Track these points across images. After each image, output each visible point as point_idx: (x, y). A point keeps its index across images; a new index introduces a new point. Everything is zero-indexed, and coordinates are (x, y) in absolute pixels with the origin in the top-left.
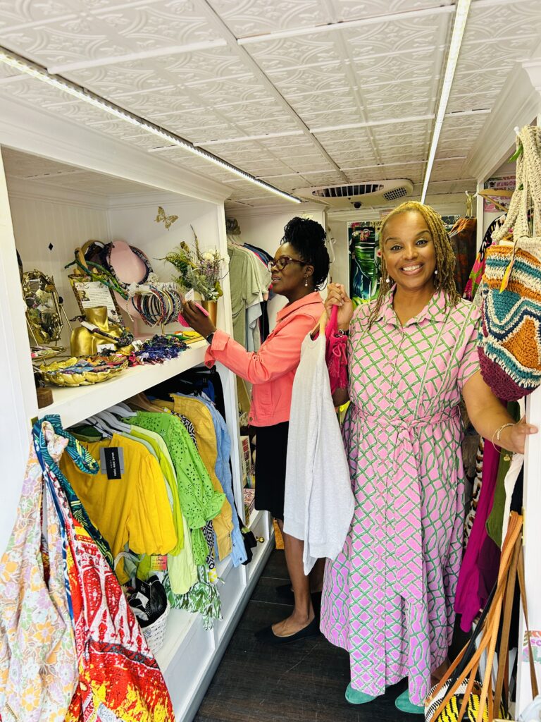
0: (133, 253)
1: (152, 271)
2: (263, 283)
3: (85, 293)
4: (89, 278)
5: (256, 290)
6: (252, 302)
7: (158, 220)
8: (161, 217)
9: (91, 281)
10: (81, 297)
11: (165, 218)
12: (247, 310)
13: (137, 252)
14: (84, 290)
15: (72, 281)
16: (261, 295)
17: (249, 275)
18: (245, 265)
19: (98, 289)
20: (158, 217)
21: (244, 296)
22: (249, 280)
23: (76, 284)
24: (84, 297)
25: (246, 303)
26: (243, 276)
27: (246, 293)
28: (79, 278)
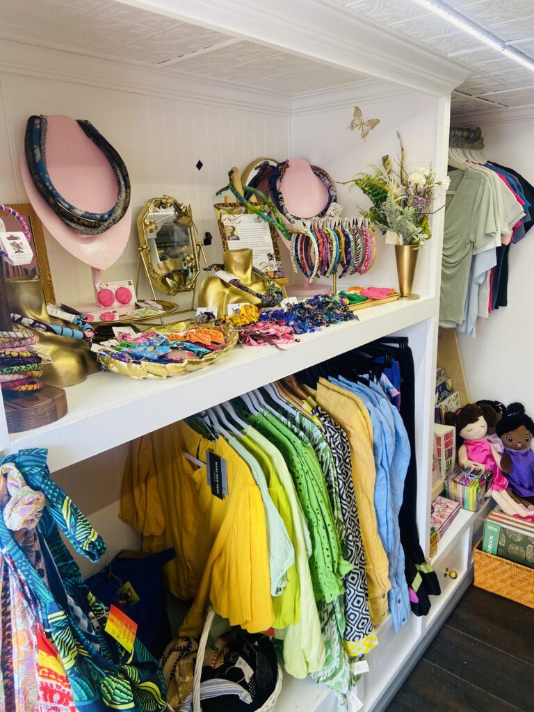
0: (315, 176)
1: (335, 201)
2: (505, 219)
3: (234, 229)
4: (243, 209)
5: (491, 229)
6: (484, 246)
7: (352, 127)
8: (357, 122)
9: (246, 212)
10: (228, 234)
11: (362, 124)
12: (474, 257)
13: (319, 173)
14: (234, 225)
15: (218, 212)
16: (498, 237)
17: (484, 206)
18: (480, 193)
19: (254, 223)
20: (352, 124)
21: (472, 237)
22: (483, 214)
23: (224, 217)
24: (232, 234)
25: (474, 247)
26: (475, 209)
27: (476, 233)
28: (230, 208)
